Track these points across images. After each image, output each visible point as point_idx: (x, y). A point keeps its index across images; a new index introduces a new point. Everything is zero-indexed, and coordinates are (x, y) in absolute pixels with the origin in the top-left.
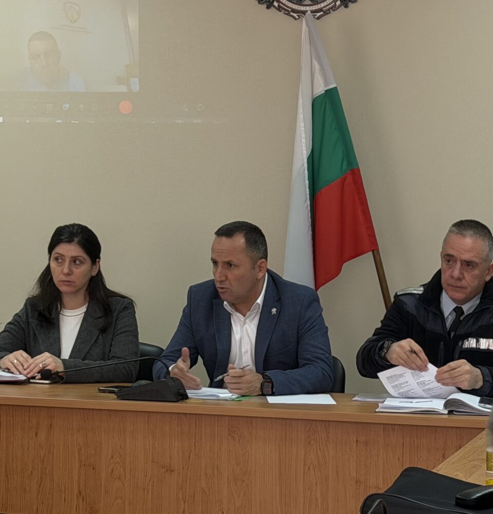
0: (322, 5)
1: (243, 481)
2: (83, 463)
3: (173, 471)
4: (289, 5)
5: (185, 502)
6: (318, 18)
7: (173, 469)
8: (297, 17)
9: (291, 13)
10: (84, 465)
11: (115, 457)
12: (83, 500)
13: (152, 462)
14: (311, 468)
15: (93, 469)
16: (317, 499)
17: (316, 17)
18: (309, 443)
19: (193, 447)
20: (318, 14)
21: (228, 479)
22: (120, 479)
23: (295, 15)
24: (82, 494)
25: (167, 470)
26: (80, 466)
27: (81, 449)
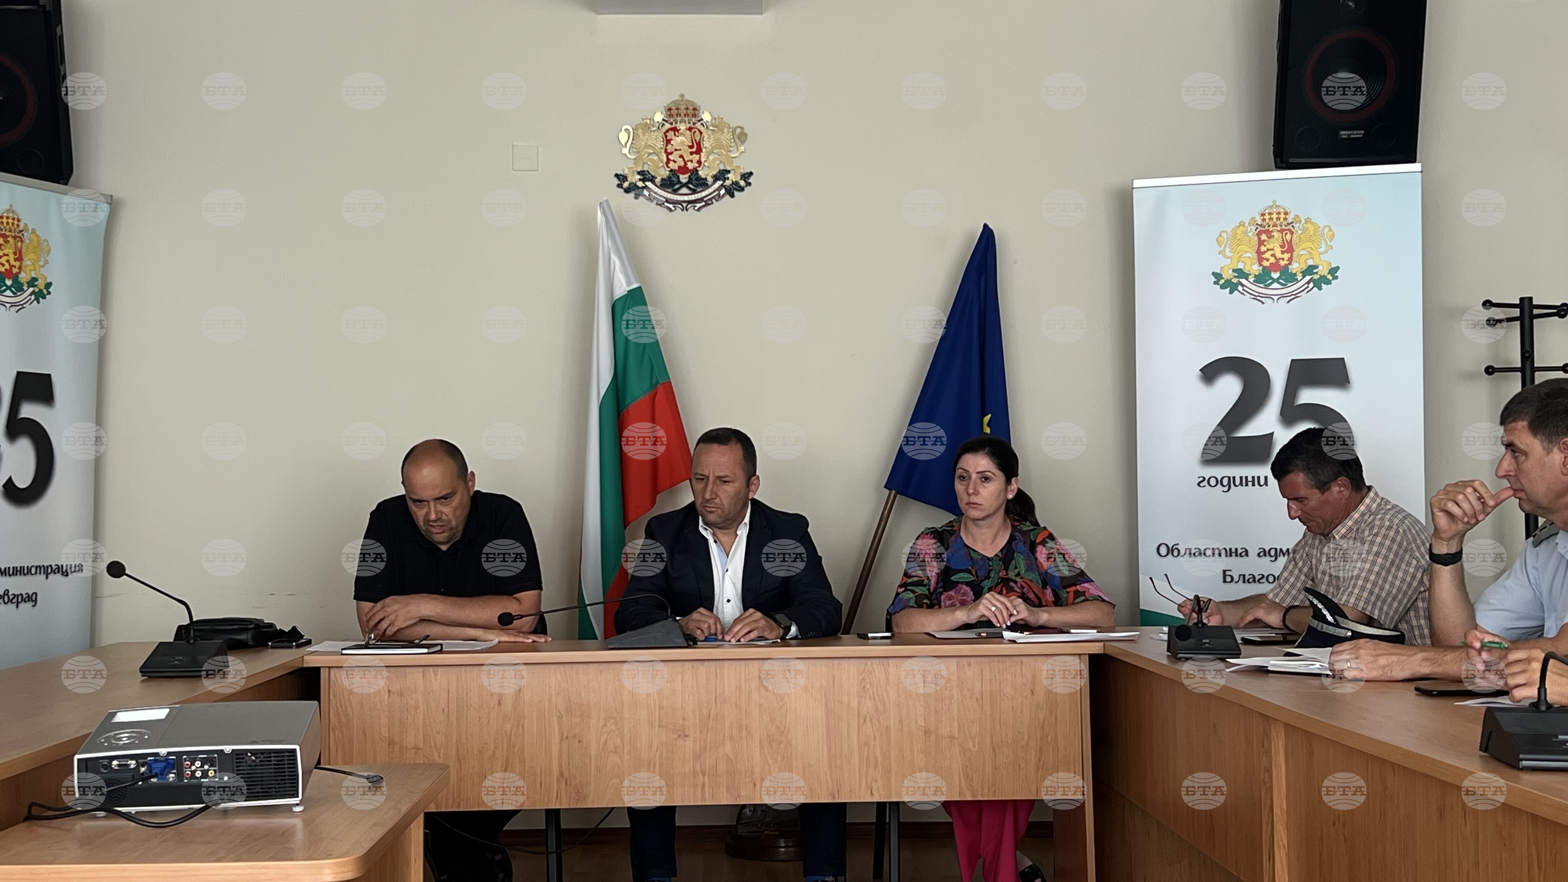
0: (704, 194)
1: (780, 742)
2: (565, 736)
3: (688, 736)
4: (662, 194)
5: (704, 775)
6: (699, 209)
7: (687, 734)
8: (673, 209)
9: (666, 204)
10: (567, 737)
11: (608, 725)
12: (566, 783)
13: (660, 726)
14: (868, 718)
15: (580, 742)
16: (876, 758)
17: (696, 208)
18: (864, 688)
19: (714, 704)
20: (699, 205)
21: (761, 740)
22: (616, 752)
23: (671, 206)
24: (565, 776)
25: (679, 736)
26: (562, 739)
27: (562, 718)
